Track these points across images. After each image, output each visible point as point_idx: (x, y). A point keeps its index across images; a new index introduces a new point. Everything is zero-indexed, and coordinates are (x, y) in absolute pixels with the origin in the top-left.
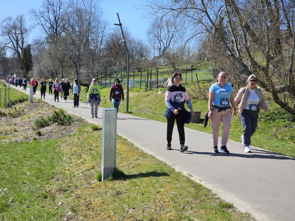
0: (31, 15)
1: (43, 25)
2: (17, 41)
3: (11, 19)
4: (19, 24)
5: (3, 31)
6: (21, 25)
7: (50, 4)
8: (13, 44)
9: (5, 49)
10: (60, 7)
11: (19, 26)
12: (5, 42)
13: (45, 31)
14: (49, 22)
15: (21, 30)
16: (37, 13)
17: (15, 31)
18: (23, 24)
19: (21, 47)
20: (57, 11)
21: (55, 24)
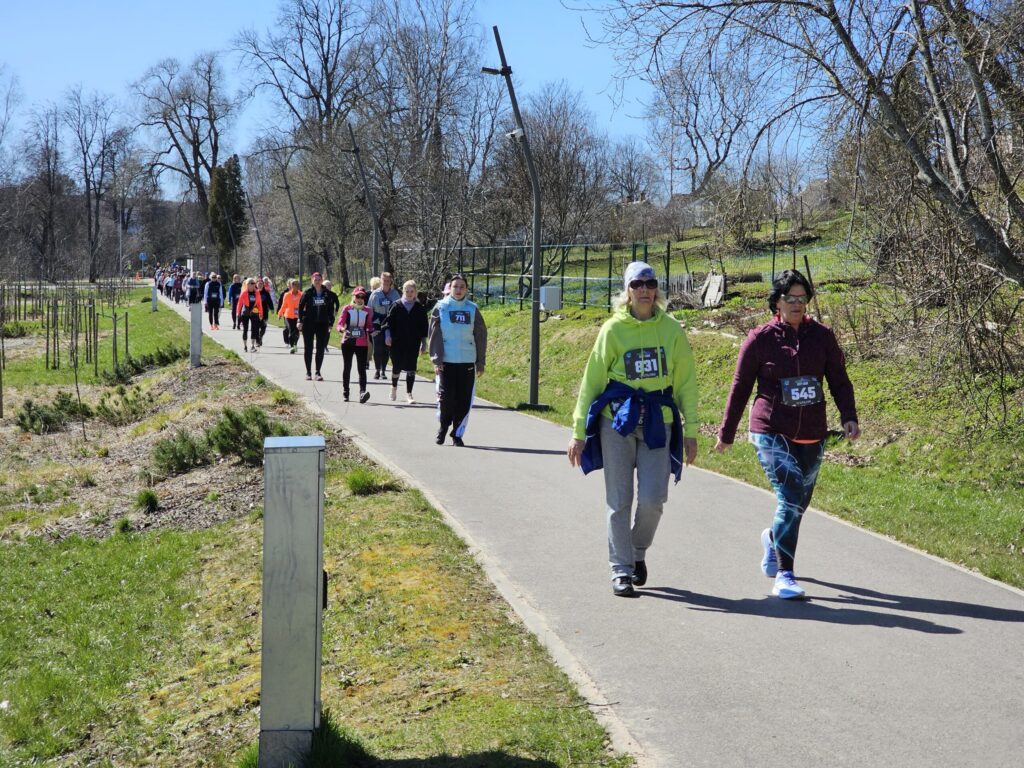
0: (241, 53)
1: (281, 87)
2: (196, 143)
3: (176, 69)
4: (202, 85)
5: (147, 108)
6: (210, 89)
7: (307, 14)
8: (183, 154)
9: (155, 173)
10: (340, 21)
11: (204, 92)
12: (154, 149)
13: (288, 107)
14: (304, 76)
15: (208, 105)
16: (260, 46)
17: (190, 110)
18: (217, 84)
19: (211, 166)
20: (329, 38)
21: (325, 81)
